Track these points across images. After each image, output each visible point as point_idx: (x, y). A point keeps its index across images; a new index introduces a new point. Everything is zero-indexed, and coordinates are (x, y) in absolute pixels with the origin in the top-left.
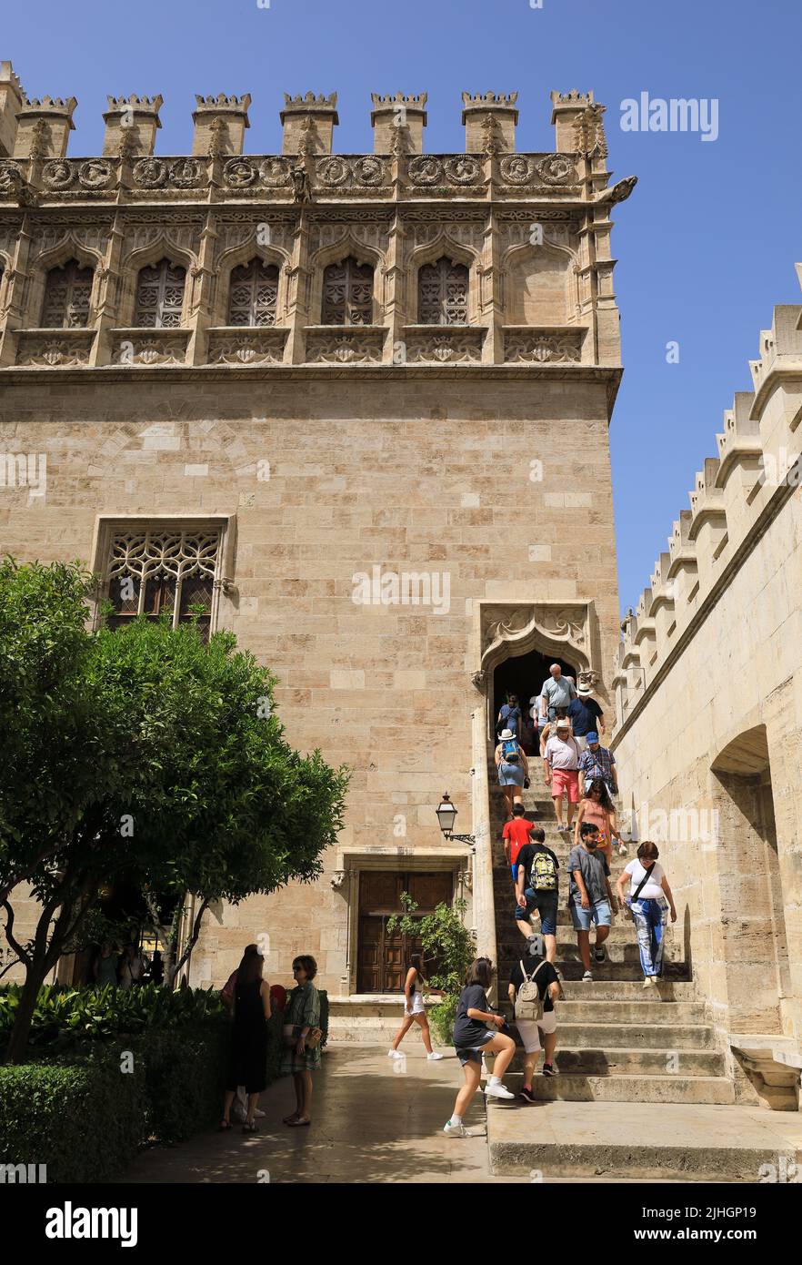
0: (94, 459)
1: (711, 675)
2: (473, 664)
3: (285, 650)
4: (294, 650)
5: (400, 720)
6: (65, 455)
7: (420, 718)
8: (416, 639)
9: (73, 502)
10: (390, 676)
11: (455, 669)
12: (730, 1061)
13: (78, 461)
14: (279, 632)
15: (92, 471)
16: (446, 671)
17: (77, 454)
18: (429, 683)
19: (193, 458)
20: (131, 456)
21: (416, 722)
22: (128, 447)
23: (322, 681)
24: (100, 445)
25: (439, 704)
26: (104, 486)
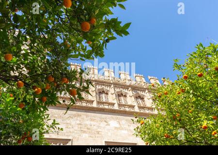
0: (99, 127)
6: (91, 126)
9: (95, 137)
13: (95, 127)
15: (99, 130)
17: (94, 125)
19: (122, 129)
20: (108, 127)
22: (106, 125)
24: (100, 124)
26: (103, 134)
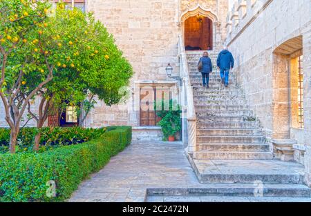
1: (276, 19)
2: (177, 19)
3: (112, 14)
4: (116, 14)
5: (152, 39)
7: (159, 38)
8: (158, 10)
10: (149, 23)
11: (172, 21)
12: (271, 146)
14: (110, 8)
16: (168, 22)
18: (162, 26)
21: (158, 39)
23: (126, 25)
25: (166, 33)
